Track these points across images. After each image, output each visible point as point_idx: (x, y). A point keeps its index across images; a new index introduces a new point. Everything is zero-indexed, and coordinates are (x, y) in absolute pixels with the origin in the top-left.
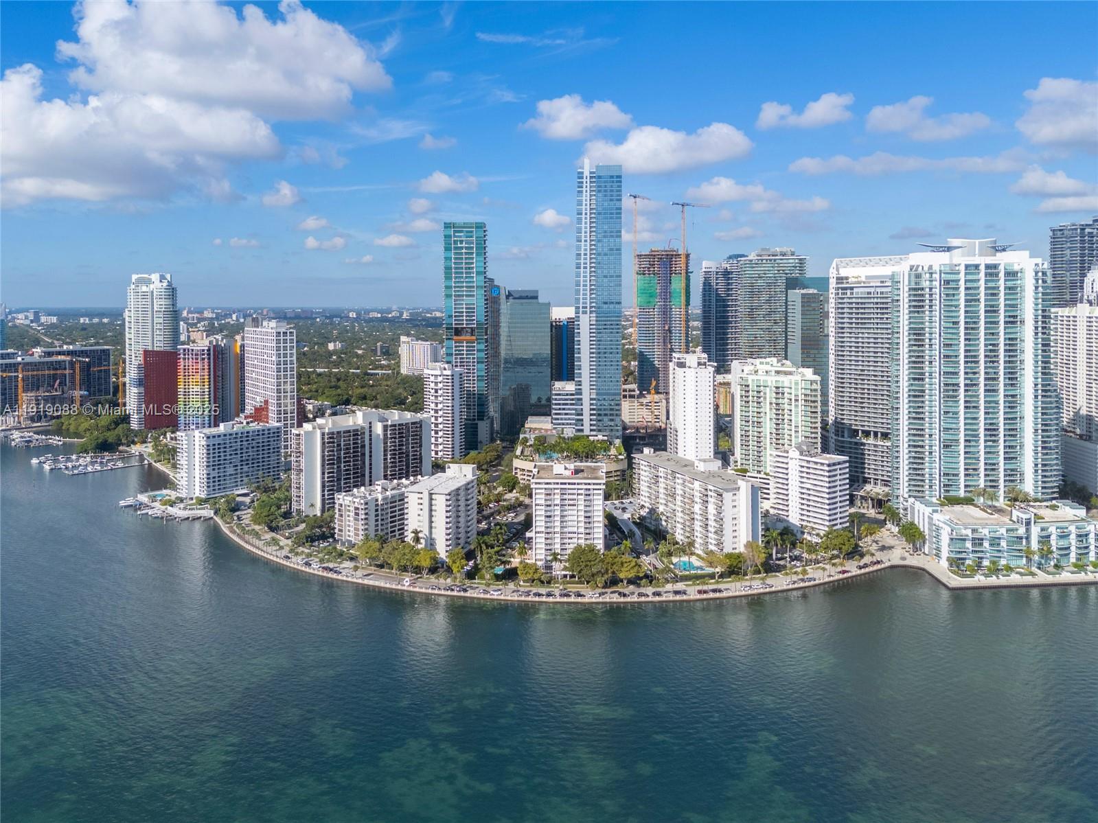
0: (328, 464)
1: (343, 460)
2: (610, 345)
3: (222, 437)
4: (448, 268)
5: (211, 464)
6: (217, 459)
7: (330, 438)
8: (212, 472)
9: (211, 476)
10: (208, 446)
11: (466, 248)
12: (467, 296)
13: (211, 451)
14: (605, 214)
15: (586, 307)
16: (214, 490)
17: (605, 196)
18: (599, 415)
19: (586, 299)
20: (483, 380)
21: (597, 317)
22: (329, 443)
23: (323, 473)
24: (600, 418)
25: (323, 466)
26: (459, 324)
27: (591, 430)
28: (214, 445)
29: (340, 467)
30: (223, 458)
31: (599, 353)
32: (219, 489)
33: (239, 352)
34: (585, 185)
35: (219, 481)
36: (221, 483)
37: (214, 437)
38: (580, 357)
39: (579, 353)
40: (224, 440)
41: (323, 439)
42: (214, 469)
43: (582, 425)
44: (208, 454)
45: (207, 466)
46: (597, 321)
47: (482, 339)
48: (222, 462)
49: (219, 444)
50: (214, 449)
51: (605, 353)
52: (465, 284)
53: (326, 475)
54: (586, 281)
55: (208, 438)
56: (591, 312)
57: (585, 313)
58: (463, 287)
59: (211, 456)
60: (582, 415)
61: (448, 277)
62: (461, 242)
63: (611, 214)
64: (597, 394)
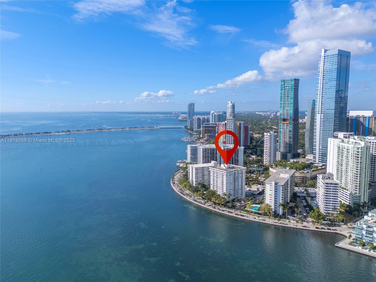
0: (205, 158)
1: (209, 157)
2: (329, 127)
3: (195, 147)
4: (281, 97)
5: (192, 154)
6: (194, 153)
7: (205, 150)
8: (192, 156)
9: (192, 157)
10: (191, 149)
11: (288, 89)
12: (287, 107)
13: (192, 151)
14: (330, 71)
15: (319, 111)
16: (193, 161)
17: (330, 63)
18: (323, 156)
19: (319, 108)
20: (291, 138)
21: (323, 115)
22: (205, 151)
23: (203, 160)
24: (323, 157)
25: (203, 158)
26: (284, 117)
27: (319, 162)
28: (193, 149)
29: (209, 159)
30: (195, 153)
31: (324, 130)
32: (194, 161)
33: (239, 125)
34: (322, 60)
35: (194, 159)
36: (195, 159)
37: (193, 147)
38: (316, 132)
39: (316, 130)
40: (195, 148)
41: (203, 150)
42: (193, 156)
43: (316, 159)
44: (191, 151)
45: (191, 155)
46: (323, 117)
47: (291, 123)
48: (195, 154)
49: (194, 149)
50: (193, 150)
51: (326, 130)
52: (287, 103)
53: (204, 161)
54: (320, 100)
55: (191, 147)
56: (321, 113)
57: (319, 113)
58: (286, 103)
59: (192, 152)
60: (316, 155)
61: (281, 100)
62: (286, 87)
63: (332, 71)
64: (322, 147)
